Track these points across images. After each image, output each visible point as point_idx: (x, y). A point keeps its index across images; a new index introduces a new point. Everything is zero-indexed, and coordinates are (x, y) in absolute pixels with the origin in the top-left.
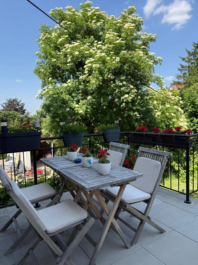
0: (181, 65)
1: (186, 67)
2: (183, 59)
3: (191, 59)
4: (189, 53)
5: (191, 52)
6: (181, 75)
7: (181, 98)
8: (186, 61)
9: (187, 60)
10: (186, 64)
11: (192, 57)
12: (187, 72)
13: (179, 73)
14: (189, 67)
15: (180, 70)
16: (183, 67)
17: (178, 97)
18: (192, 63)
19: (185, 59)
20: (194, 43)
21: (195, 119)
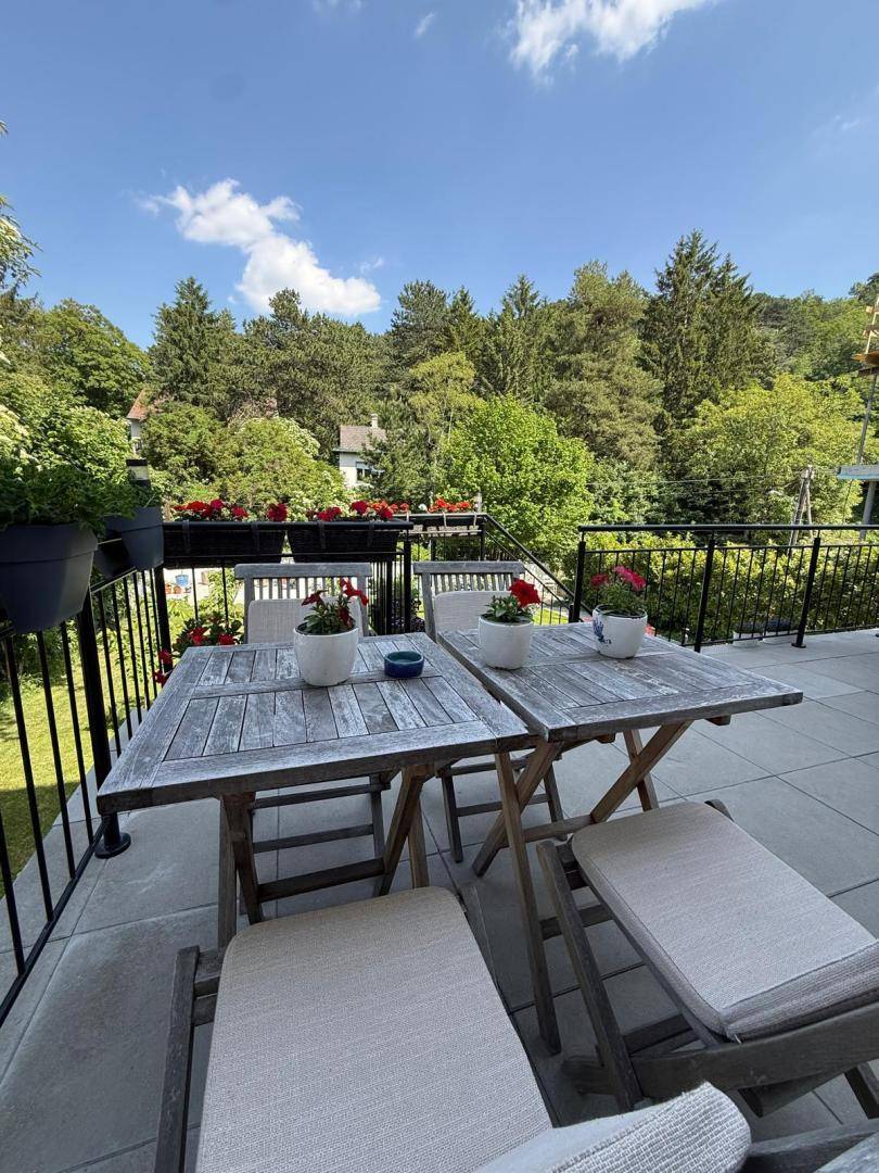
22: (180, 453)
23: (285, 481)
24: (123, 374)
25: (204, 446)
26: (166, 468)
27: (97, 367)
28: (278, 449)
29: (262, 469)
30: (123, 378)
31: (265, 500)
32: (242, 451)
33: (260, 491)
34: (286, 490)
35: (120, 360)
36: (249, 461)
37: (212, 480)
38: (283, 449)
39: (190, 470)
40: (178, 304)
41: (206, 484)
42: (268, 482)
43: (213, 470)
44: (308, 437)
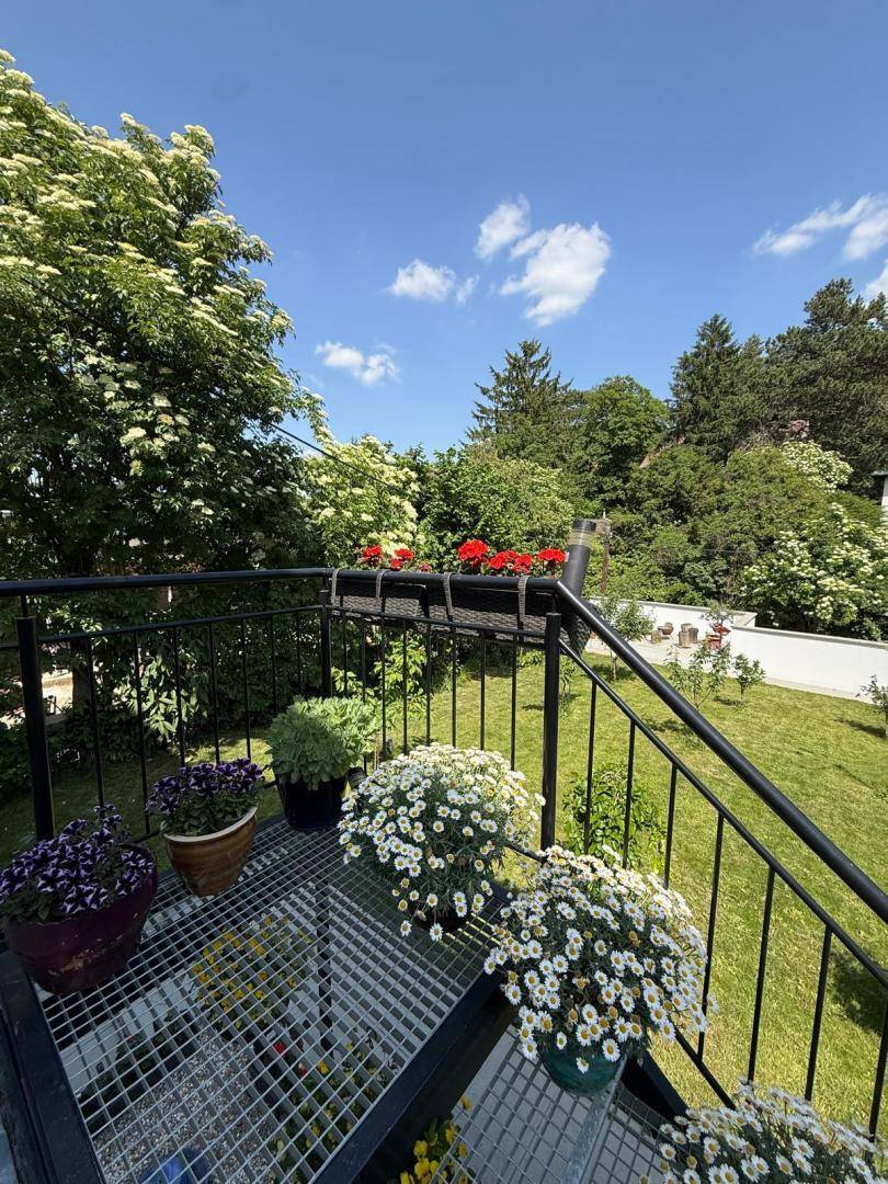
0: (479, 405)
1: (490, 410)
2: (485, 392)
3: (501, 391)
4: (497, 376)
5: (502, 375)
6: (479, 429)
7: (414, 475)
8: (490, 398)
9: (493, 394)
10: (490, 405)
11: (504, 389)
12: (493, 424)
13: (476, 425)
14: (497, 411)
15: (477, 417)
16: (483, 410)
17: (406, 469)
18: (505, 404)
19: (489, 391)
20: (509, 355)
21: (449, 534)
22: (656, 495)
23: (772, 519)
24: (643, 429)
25: (681, 487)
26: (641, 511)
27: (621, 428)
28: (770, 480)
29: (742, 506)
30: (642, 432)
31: (739, 543)
32: (723, 487)
33: (734, 532)
34: (770, 530)
35: (641, 417)
36: (729, 498)
37: (685, 521)
38: (778, 480)
39: (663, 512)
40: (698, 347)
41: (678, 526)
42: (747, 521)
43: (689, 511)
44: (831, 460)
